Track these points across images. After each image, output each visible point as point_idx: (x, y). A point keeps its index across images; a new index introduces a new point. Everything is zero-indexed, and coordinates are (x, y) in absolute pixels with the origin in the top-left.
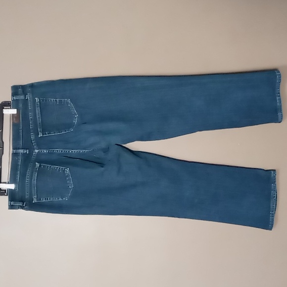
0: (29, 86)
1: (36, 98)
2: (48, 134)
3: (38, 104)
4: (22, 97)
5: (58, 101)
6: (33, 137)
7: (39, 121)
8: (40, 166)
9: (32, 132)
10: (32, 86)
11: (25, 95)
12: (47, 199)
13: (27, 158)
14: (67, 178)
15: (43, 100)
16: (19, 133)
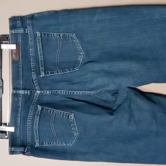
0: (29, 18)
1: (37, 33)
2: (51, 73)
3: (39, 39)
4: (21, 31)
5: (61, 36)
6: (34, 77)
7: (41, 58)
8: (42, 109)
9: (33, 71)
10: (32, 17)
11: (25, 28)
12: (50, 144)
13: (28, 99)
14: (72, 125)
15: (45, 35)
16: (18, 72)
